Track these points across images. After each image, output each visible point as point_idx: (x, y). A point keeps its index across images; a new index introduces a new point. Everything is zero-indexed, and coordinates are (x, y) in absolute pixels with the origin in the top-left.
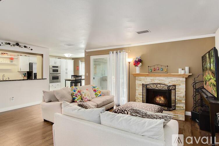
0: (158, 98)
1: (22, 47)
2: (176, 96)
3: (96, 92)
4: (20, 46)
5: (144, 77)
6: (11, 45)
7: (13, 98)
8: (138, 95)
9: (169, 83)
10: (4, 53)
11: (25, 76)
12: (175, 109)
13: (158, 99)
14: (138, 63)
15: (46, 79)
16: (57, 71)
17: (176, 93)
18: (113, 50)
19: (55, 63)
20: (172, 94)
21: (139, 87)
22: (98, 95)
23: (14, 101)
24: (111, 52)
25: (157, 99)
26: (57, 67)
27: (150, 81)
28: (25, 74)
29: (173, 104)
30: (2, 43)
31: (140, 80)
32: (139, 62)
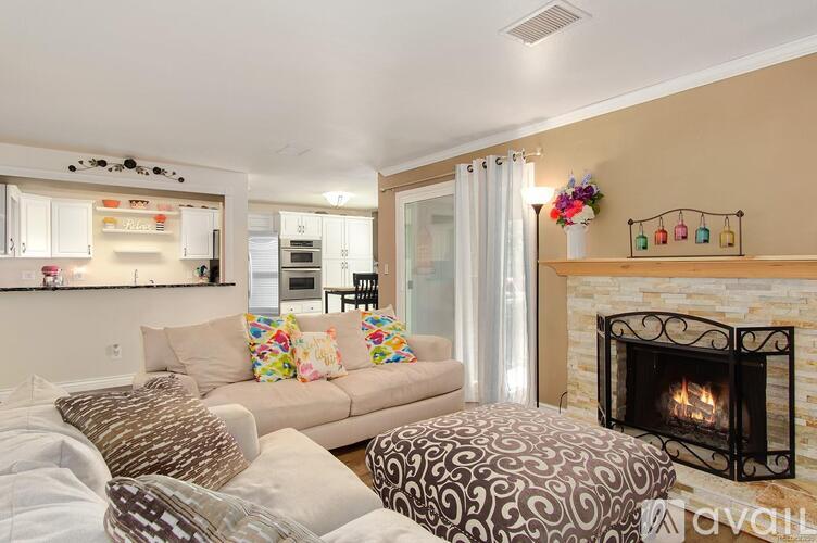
0: (684, 393)
1: (147, 174)
2: (798, 395)
3: (380, 342)
4: (140, 170)
5: (607, 279)
6: (108, 167)
7: (116, 346)
8: (575, 367)
9: (752, 310)
10: (137, 202)
11: (202, 274)
12: (790, 473)
13: (681, 398)
14: (573, 207)
15: (234, 284)
16: (308, 257)
17: (797, 373)
18: (467, 158)
19: (301, 229)
20: (770, 380)
21: (581, 330)
22: (388, 358)
23: (119, 356)
24: (463, 167)
25: (678, 399)
26: (308, 243)
27: (640, 300)
28: (204, 267)
29: (776, 440)
30: (81, 162)
31: (590, 296)
32: (581, 199)
